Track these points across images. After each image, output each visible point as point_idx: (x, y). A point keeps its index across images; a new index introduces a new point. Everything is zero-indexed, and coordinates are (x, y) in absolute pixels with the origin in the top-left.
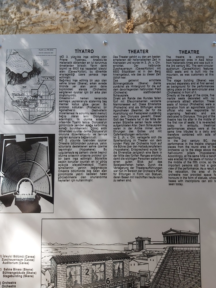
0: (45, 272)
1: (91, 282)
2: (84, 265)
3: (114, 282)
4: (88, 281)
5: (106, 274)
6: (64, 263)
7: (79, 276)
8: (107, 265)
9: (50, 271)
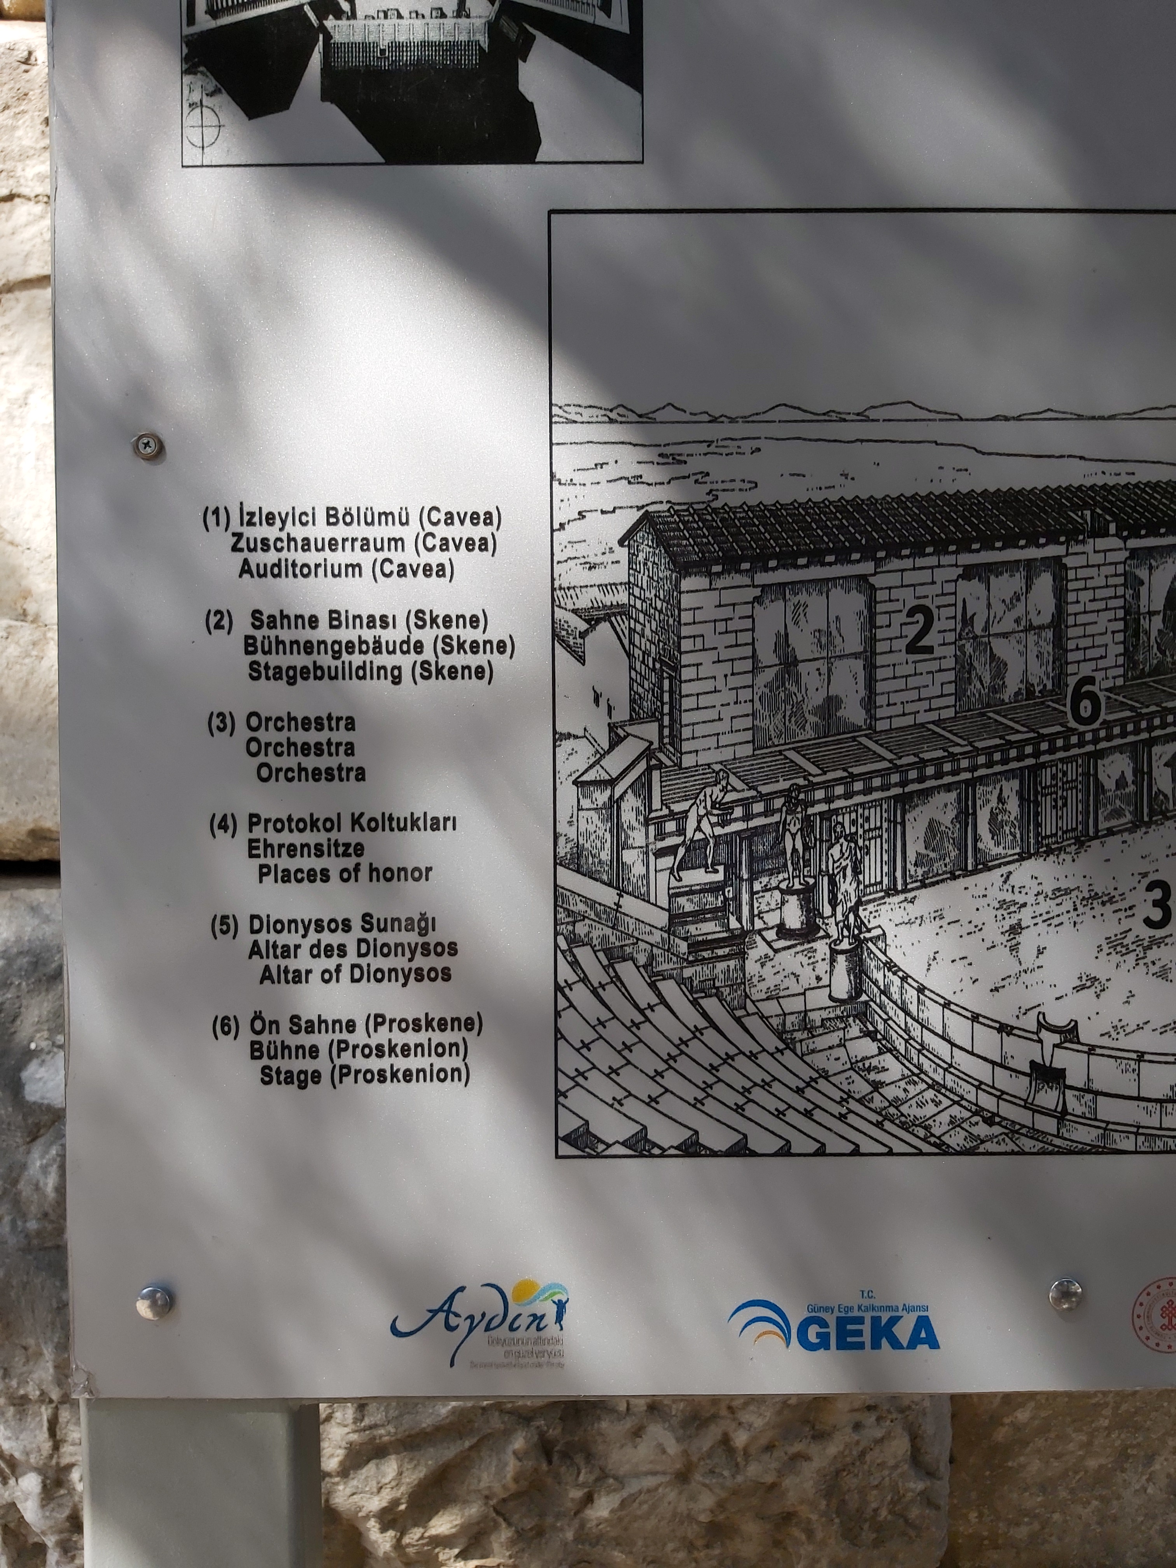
0: (583, 635)
1: (950, 713)
2: (893, 579)
3: (1132, 709)
4: (925, 705)
5: (1071, 645)
6: (731, 564)
7: (852, 662)
8: (1082, 573)
9: (624, 625)
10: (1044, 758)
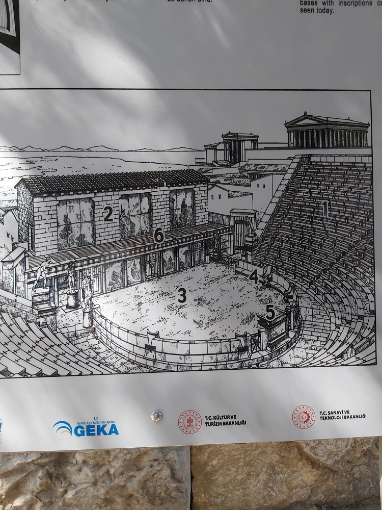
0: (3, 216)
1: (118, 239)
2: (100, 199)
3: (173, 237)
4: (111, 237)
5: (154, 219)
6: (49, 194)
7: (88, 223)
8: (156, 197)
9: (16, 213)
10: (147, 252)
